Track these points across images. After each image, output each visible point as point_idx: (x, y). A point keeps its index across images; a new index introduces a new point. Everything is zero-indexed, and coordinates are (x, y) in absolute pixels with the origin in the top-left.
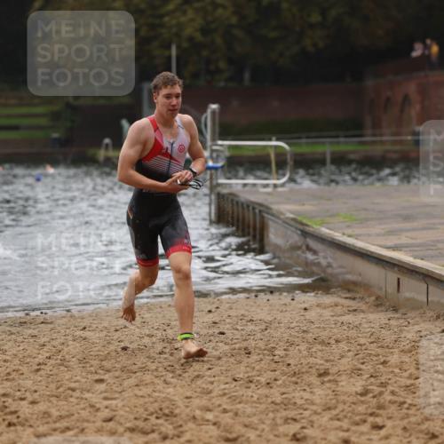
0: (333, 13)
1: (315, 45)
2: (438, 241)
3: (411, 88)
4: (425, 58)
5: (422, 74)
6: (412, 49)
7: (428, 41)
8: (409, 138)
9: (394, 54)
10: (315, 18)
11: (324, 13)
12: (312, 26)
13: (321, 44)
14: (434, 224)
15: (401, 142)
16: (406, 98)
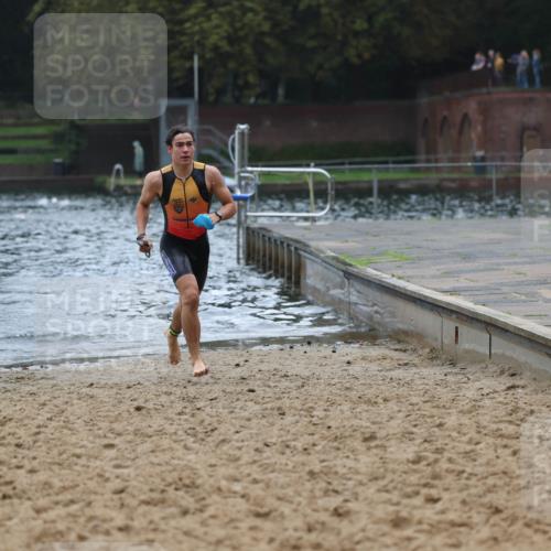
0: (381, 19)
1: (359, 56)
2: (502, 284)
3: (472, 107)
4: (488, 72)
5: (484, 90)
6: (473, 61)
7: (491, 53)
8: (469, 164)
9: (452, 68)
10: (360, 25)
11: (370, 19)
12: (357, 34)
13: (367, 56)
14: (498, 264)
15: (459, 169)
16: (466, 116)
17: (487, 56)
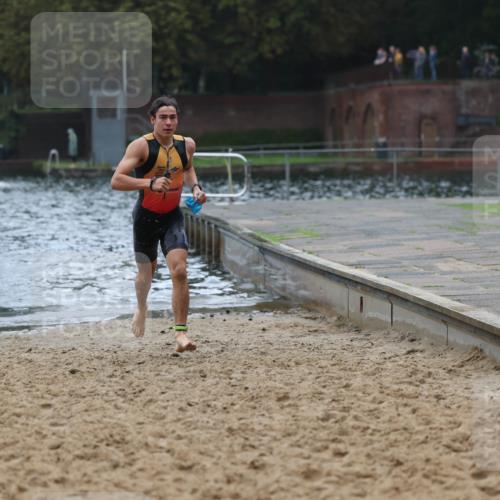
0: (292, 18)
1: (273, 51)
2: (403, 258)
3: (374, 97)
4: (389, 65)
5: (385, 83)
6: (375, 56)
7: (392, 49)
8: (373, 149)
9: (357, 62)
10: (274, 23)
11: (282, 18)
12: (270, 31)
13: (279, 51)
14: (399, 240)
15: (363, 154)
16: (369, 107)
17: (388, 51)
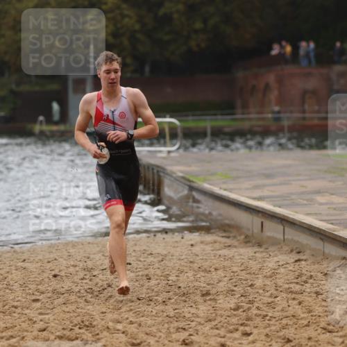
0: (212, 22)
1: (198, 45)
2: (292, 194)
3: (271, 78)
4: (281, 56)
7: (284, 43)
8: (270, 116)
9: (258, 53)
10: (198, 25)
11: (205, 21)
12: (196, 31)
13: (203, 45)
14: (289, 180)
15: (263, 119)
16: (267, 87)
